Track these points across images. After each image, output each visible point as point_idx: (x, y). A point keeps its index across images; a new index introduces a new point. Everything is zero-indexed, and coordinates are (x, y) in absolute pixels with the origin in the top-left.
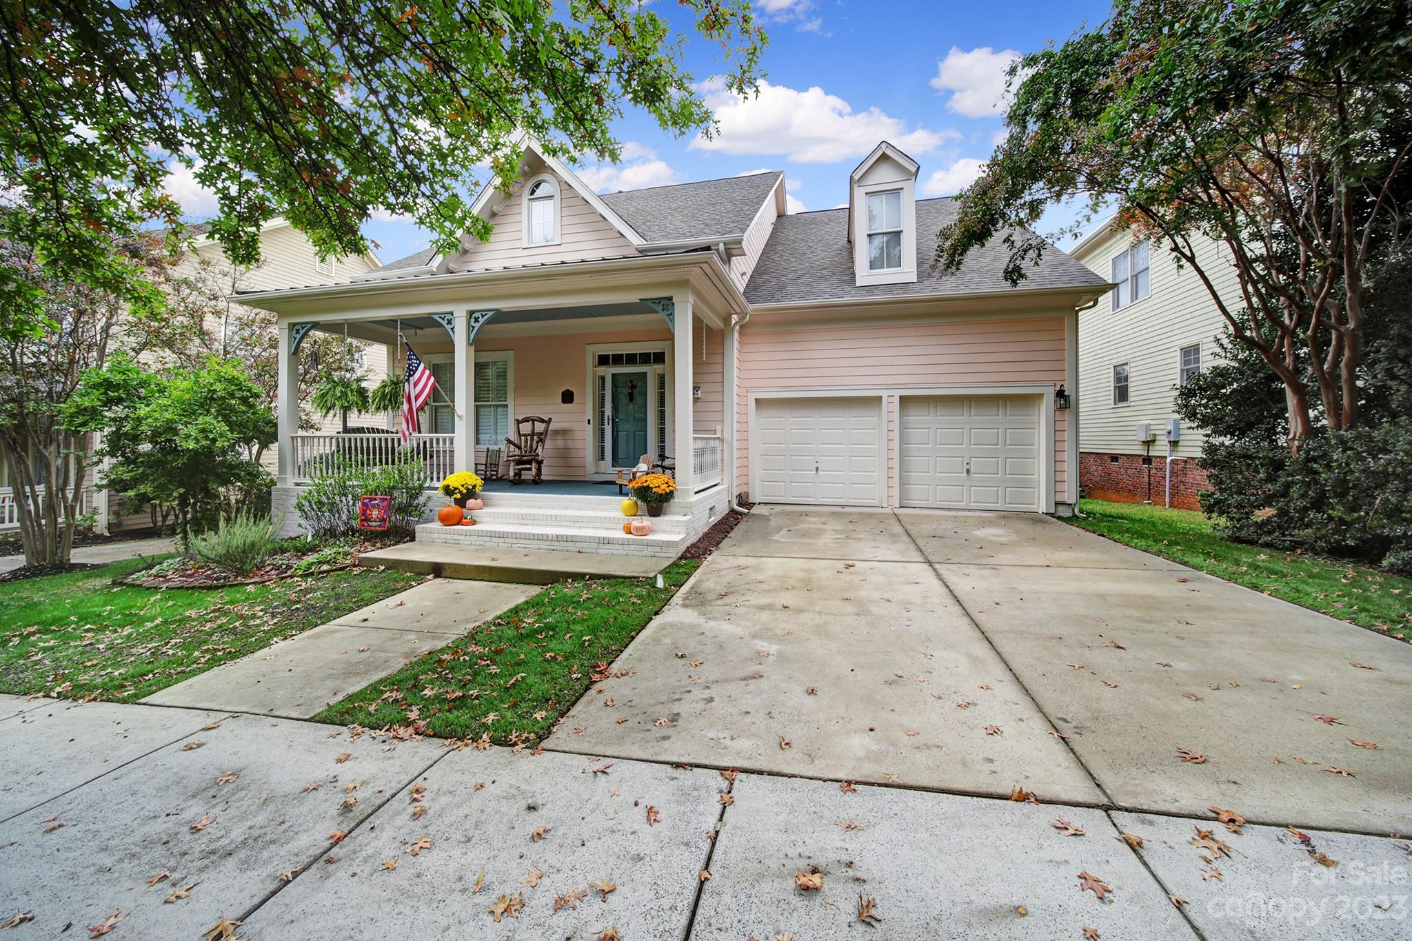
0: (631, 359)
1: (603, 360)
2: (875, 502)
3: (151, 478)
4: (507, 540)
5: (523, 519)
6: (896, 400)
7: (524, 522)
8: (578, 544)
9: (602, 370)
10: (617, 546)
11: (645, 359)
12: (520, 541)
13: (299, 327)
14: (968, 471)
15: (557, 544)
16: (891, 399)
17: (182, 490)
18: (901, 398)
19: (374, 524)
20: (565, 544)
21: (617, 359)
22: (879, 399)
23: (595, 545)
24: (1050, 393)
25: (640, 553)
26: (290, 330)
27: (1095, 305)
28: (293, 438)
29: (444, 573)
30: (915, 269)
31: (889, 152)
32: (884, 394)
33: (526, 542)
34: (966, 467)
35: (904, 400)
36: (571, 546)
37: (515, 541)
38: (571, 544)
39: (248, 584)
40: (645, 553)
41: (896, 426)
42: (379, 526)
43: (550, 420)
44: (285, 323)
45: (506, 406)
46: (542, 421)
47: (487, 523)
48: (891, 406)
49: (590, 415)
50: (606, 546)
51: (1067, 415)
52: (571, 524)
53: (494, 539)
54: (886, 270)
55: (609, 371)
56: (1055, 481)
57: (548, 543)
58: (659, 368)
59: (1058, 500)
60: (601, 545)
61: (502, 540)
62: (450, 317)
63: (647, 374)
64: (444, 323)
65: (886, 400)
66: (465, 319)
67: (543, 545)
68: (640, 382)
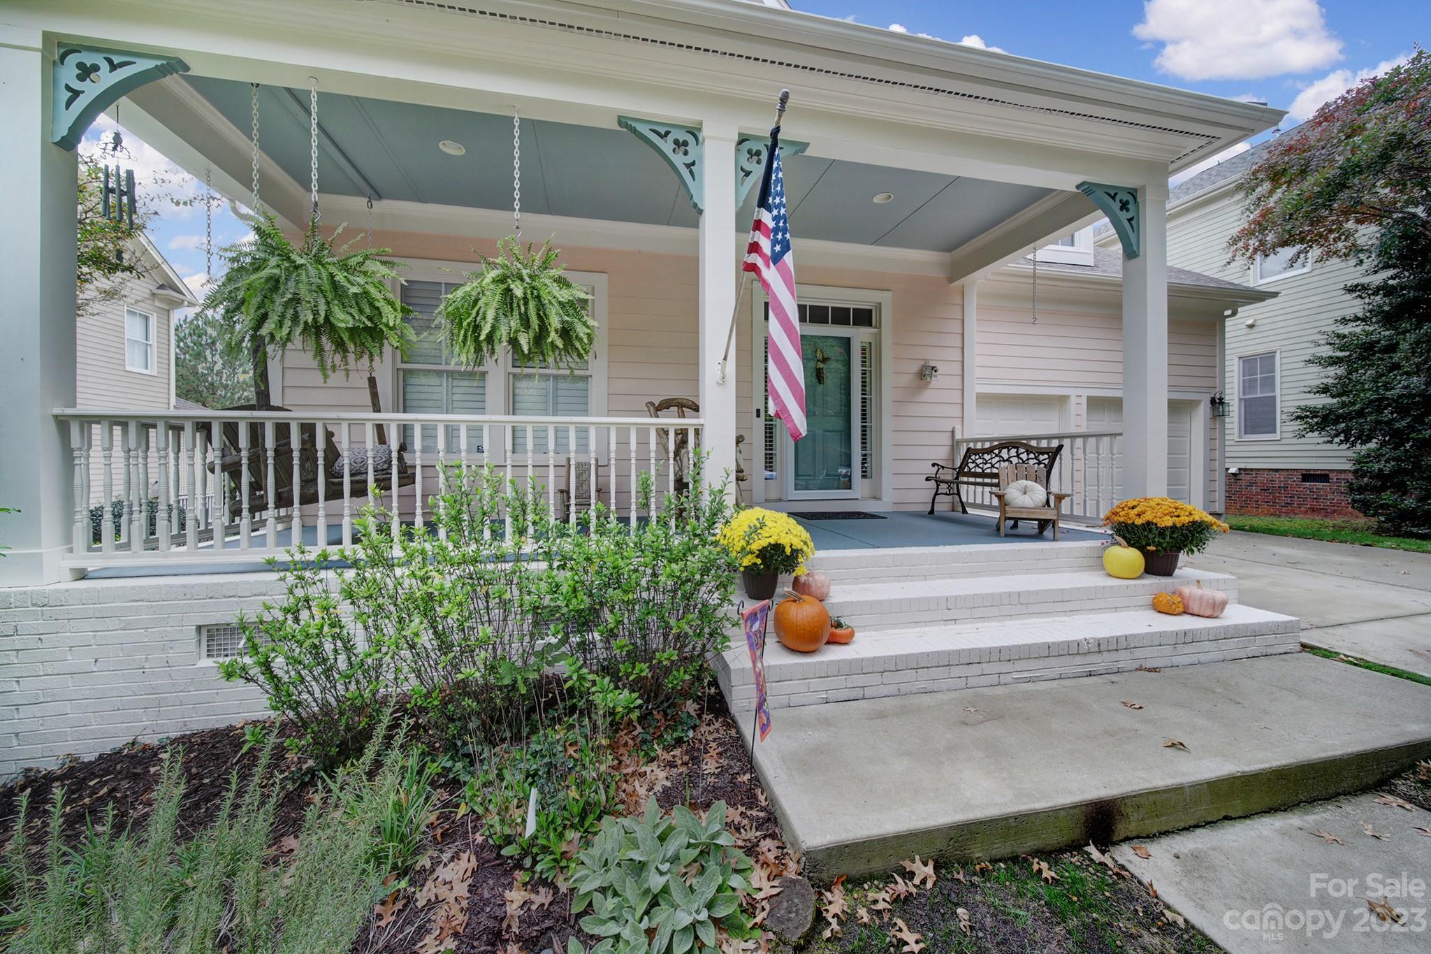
0: (819, 315)
4: (987, 668)
5: (949, 610)
6: (1084, 401)
7: (950, 615)
8: (1139, 653)
10: (1207, 646)
11: (841, 316)
12: (1020, 665)
13: (90, 58)
16: (1079, 400)
18: (1088, 399)
20: (1114, 656)
22: (1063, 399)
24: (1206, 399)
25: (1244, 653)
27: (1234, 314)
29: (1121, 829)
30: (1091, 251)
32: (1073, 393)
33: (1032, 664)
35: (1091, 402)
36: (1124, 658)
38: (1123, 655)
45: (585, 379)
48: (1078, 408)
49: (760, 401)
50: (1188, 649)
51: (1218, 422)
53: (956, 671)
54: (1063, 247)
56: (1209, 491)
57: (1079, 659)
58: (864, 333)
59: (1212, 509)
61: (975, 669)
62: (682, 136)
63: (848, 339)
64: (667, 146)
65: (1073, 400)
66: (734, 144)
67: (1071, 665)
68: (835, 352)
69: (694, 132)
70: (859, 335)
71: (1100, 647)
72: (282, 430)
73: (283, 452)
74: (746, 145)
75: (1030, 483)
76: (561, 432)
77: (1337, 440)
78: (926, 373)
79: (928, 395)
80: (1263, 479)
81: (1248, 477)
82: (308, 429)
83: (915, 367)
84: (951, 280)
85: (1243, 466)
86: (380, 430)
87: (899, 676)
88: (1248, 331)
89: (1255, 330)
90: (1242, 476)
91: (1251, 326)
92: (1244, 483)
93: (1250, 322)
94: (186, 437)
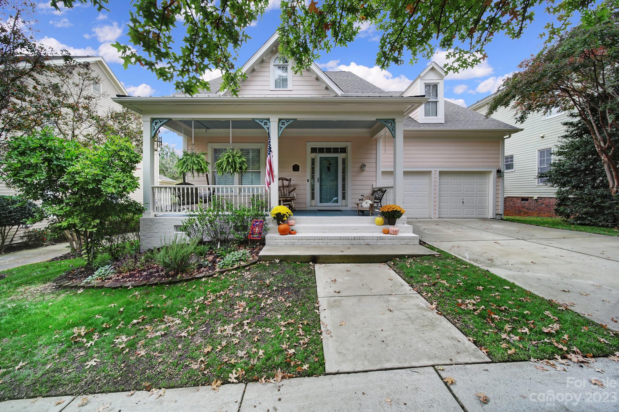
0: (329, 150)
1: (314, 150)
2: (427, 216)
3: (76, 213)
4: (324, 241)
5: (324, 230)
6: (438, 173)
8: (366, 241)
9: (313, 155)
10: (386, 241)
11: (336, 150)
12: (332, 241)
13: (157, 121)
14: (463, 202)
15: (354, 241)
16: (436, 172)
17: (98, 221)
18: (440, 172)
19: (255, 236)
20: (359, 241)
21: (321, 150)
22: (430, 172)
23: (375, 241)
24: (494, 171)
25: (399, 243)
26: (152, 122)
27: (510, 137)
28: (153, 188)
29: (319, 261)
30: (443, 118)
31: (435, 67)
32: (433, 170)
33: (337, 241)
34: (462, 201)
35: (441, 173)
36: (362, 242)
37: (330, 241)
38: (361, 241)
39: (201, 278)
40: (402, 243)
41: (437, 184)
42: (258, 237)
43: (290, 179)
44: (148, 118)
45: (259, 172)
46: (287, 180)
47: (302, 232)
48: (435, 175)
49: (309, 177)
50: (381, 241)
51: (500, 179)
52: (352, 231)
53: (316, 241)
54: (431, 117)
55: (318, 156)
56: (496, 206)
57: (349, 241)
58: (343, 155)
59: (497, 213)
60: (379, 241)
61: (321, 241)
62: (266, 121)
63: (337, 157)
64: (262, 124)
65: (433, 173)
66: (277, 123)
67: (346, 242)
68: (333, 162)
69: (268, 120)
70: (341, 156)
71: (355, 239)
72: (192, 189)
73: (188, 193)
74: (281, 121)
75: (367, 201)
76: (253, 189)
77: (555, 185)
78: (363, 167)
79: (364, 174)
80: (547, 201)
81: (541, 201)
82: (196, 189)
83: (360, 165)
84: (372, 137)
85: (539, 196)
86: (209, 189)
87: (302, 241)
88: (541, 139)
89: (544, 139)
90: (539, 200)
91: (543, 137)
92: (539, 203)
93: (542, 135)
94: (167, 189)
